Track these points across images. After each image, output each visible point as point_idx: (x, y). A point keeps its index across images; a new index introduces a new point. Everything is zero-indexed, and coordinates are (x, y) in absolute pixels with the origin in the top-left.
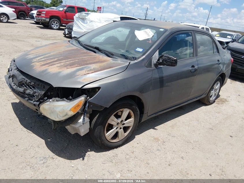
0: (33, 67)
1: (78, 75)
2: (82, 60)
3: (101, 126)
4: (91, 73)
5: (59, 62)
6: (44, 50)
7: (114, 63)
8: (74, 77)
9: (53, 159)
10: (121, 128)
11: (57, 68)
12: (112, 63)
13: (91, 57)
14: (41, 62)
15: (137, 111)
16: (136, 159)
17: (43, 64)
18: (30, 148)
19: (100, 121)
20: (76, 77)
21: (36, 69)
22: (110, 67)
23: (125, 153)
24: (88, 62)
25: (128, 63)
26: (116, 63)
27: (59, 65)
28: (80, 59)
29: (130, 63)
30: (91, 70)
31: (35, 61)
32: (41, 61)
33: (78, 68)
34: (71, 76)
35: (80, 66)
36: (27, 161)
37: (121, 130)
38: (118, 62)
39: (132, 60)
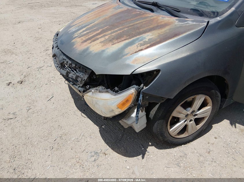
0: (74, 45)
1: (127, 54)
2: (132, 27)
3: (162, 120)
4: (145, 49)
5: (103, 34)
6: (88, 18)
7: (181, 27)
8: (121, 58)
9: (106, 155)
10: (191, 121)
11: (101, 45)
12: (178, 26)
13: (146, 20)
14: (82, 38)
15: (218, 97)
16: (214, 164)
17: (84, 39)
18: (81, 138)
19: (160, 115)
20: (124, 58)
21: (76, 48)
22: (176, 35)
23: (197, 153)
24: (141, 30)
25: (205, 24)
26: (184, 25)
27: (102, 39)
28: (130, 26)
29: (208, 22)
30: (145, 43)
31: (76, 35)
32: (83, 36)
33: (127, 41)
34: (118, 55)
35: (130, 38)
36: (77, 157)
37: (192, 122)
38: (188, 25)
39: (211, 17)
